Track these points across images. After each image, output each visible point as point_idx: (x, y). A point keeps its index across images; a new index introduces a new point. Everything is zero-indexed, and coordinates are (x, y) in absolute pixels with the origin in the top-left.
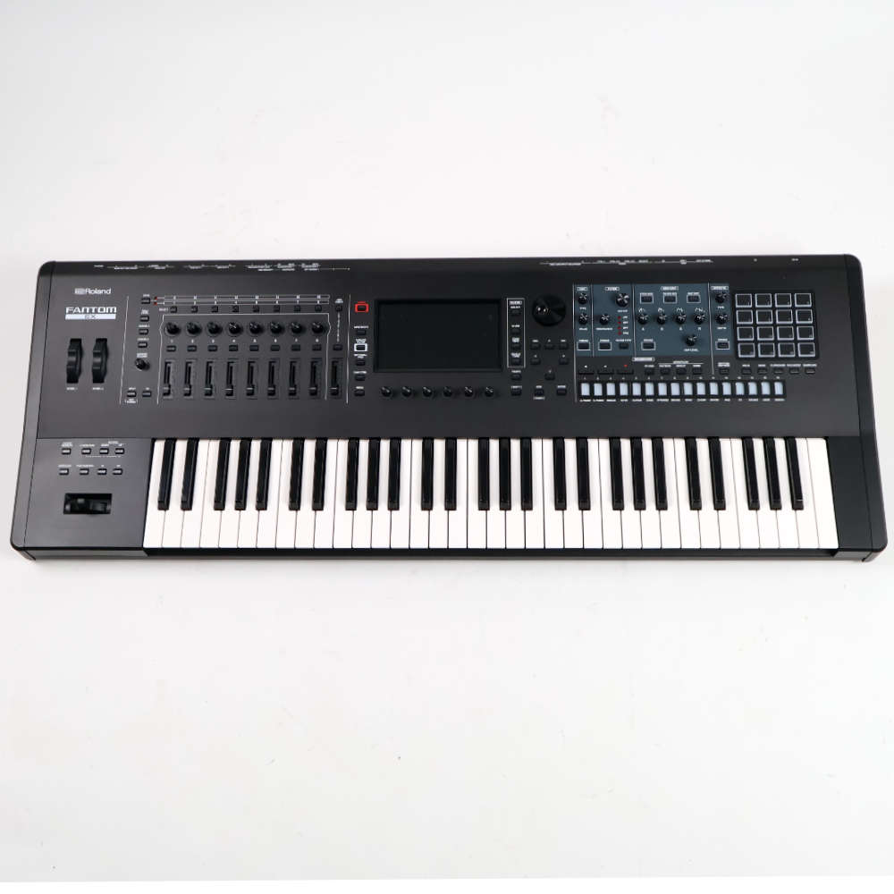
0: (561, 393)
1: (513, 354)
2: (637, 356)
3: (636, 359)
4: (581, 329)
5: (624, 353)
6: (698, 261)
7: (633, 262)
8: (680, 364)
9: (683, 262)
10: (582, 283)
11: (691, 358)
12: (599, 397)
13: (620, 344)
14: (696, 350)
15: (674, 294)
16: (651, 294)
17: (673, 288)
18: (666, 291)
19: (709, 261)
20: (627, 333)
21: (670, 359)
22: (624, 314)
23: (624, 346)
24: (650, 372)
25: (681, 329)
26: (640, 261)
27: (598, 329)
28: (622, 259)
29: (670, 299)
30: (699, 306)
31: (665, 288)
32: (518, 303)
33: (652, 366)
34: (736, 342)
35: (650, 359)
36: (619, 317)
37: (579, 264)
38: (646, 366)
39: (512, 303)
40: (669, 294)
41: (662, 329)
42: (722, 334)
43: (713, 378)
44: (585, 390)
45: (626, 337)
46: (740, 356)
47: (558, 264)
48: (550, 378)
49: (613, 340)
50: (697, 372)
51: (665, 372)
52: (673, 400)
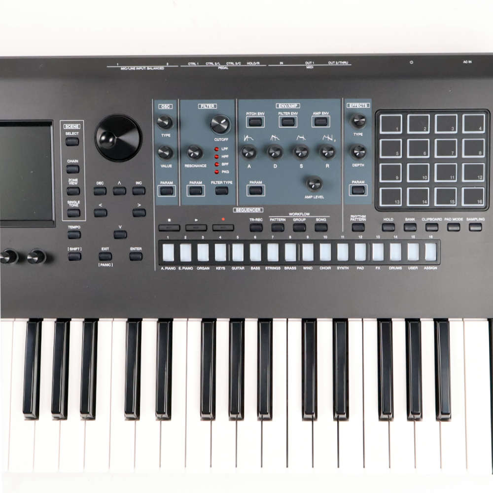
0: (135, 257)
1: (70, 202)
2: (240, 206)
3: (239, 210)
4: (163, 166)
5: (222, 200)
6: (331, 63)
7: (238, 64)
8: (298, 217)
9: (309, 66)
10: (166, 98)
11: (314, 208)
12: (186, 264)
13: (218, 188)
14: (321, 197)
15: (294, 114)
16: (260, 114)
17: (294, 106)
18: (283, 110)
19: (345, 63)
20: (227, 172)
21: (284, 211)
22: (224, 144)
23: (222, 191)
24: (257, 228)
25: (301, 166)
26: (250, 64)
27: (187, 166)
28: (223, 59)
29: (288, 122)
30: (328, 132)
31: (281, 106)
32: (76, 127)
33: (259, 220)
34: (377, 185)
35: (257, 210)
36: (216, 149)
37: (162, 68)
38: (252, 220)
39: (67, 127)
40: (287, 114)
41: (275, 166)
42: (358, 174)
43: (343, 237)
44: (168, 252)
45: (225, 178)
46: (381, 205)
47: (133, 68)
48: (120, 235)
49: (205, 182)
50: (321, 228)
51: (278, 228)
52: (286, 268)
